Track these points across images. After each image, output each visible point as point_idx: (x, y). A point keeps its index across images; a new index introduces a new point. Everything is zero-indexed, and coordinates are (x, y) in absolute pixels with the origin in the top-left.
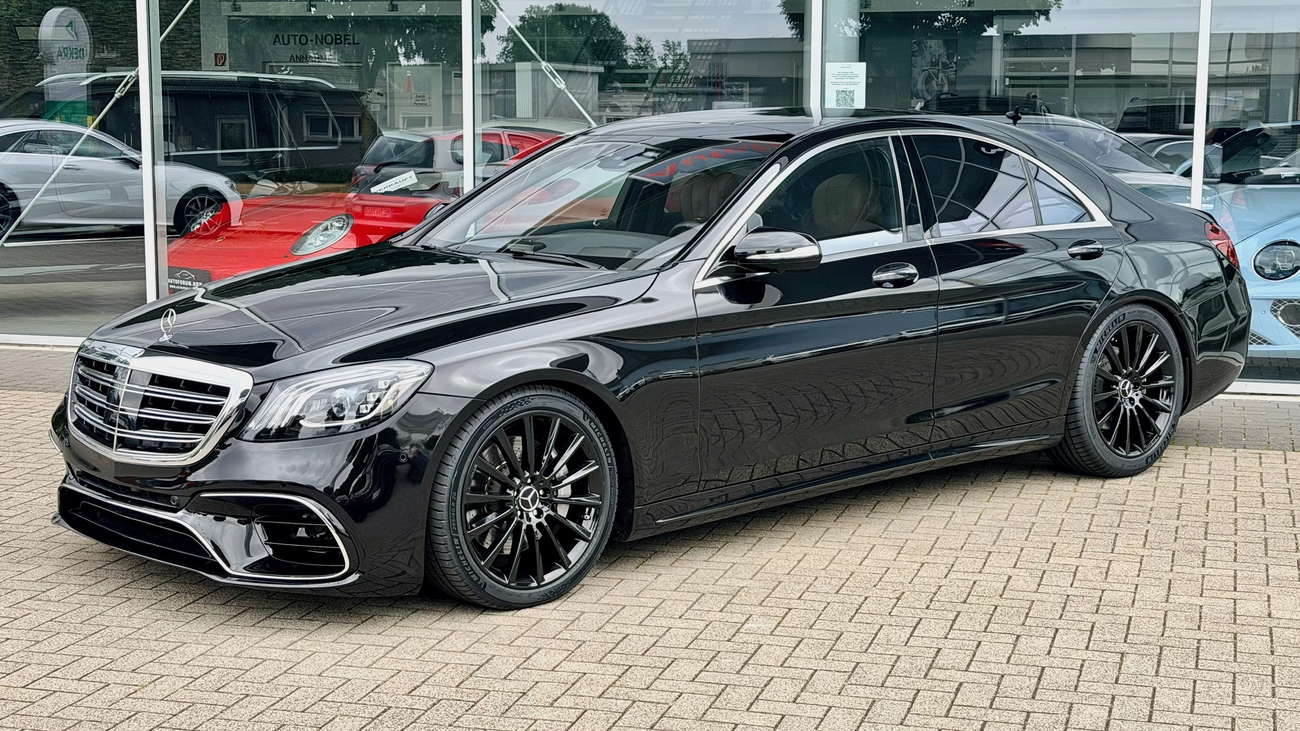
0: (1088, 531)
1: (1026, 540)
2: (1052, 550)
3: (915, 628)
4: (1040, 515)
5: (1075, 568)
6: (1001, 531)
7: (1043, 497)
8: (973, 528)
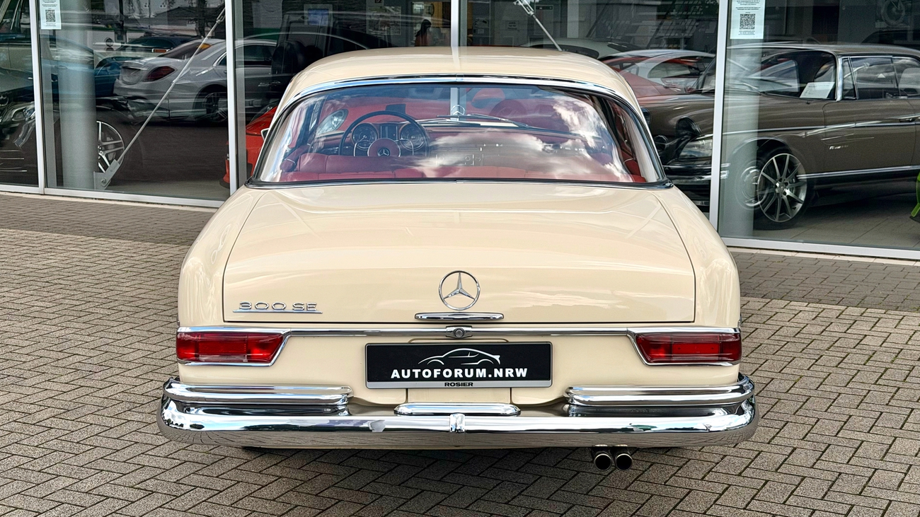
0: (887, 405)
1: (826, 411)
2: (845, 423)
3: (682, 500)
4: (850, 385)
5: (859, 442)
6: (807, 400)
7: (859, 367)
8: (783, 396)
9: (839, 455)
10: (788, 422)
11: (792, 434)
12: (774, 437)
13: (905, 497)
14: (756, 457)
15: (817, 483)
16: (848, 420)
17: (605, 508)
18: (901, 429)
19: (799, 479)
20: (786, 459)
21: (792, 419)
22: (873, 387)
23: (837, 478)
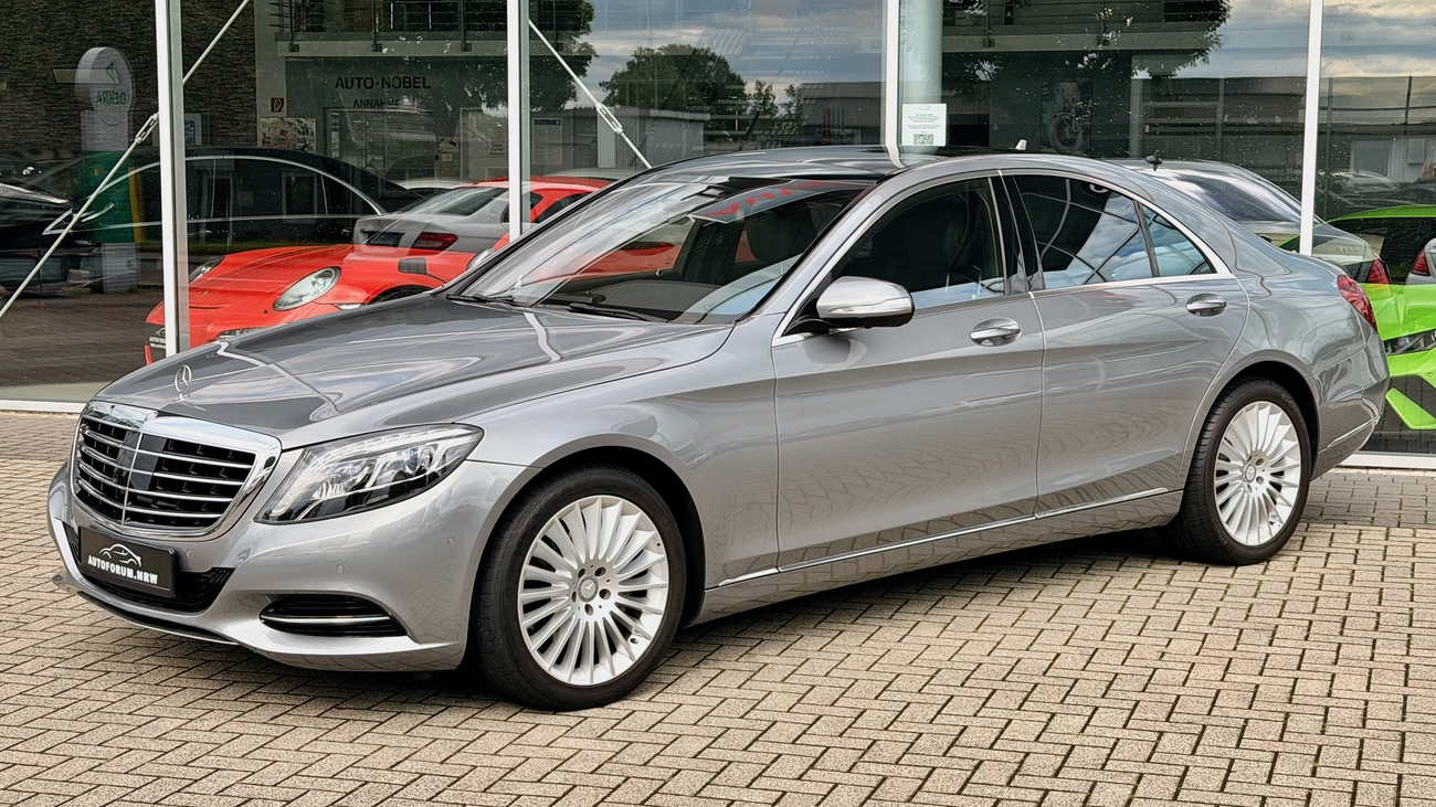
9: (1110, 659)
10: (1042, 630)
11: (1053, 640)
12: (1031, 645)
13: (1195, 692)
14: (1017, 663)
15: (1093, 684)
16: (1112, 624)
17: (859, 717)
18: (1175, 630)
19: (1072, 681)
20: (1051, 664)
21: (1048, 626)
22: (1132, 592)
23: (1114, 678)
